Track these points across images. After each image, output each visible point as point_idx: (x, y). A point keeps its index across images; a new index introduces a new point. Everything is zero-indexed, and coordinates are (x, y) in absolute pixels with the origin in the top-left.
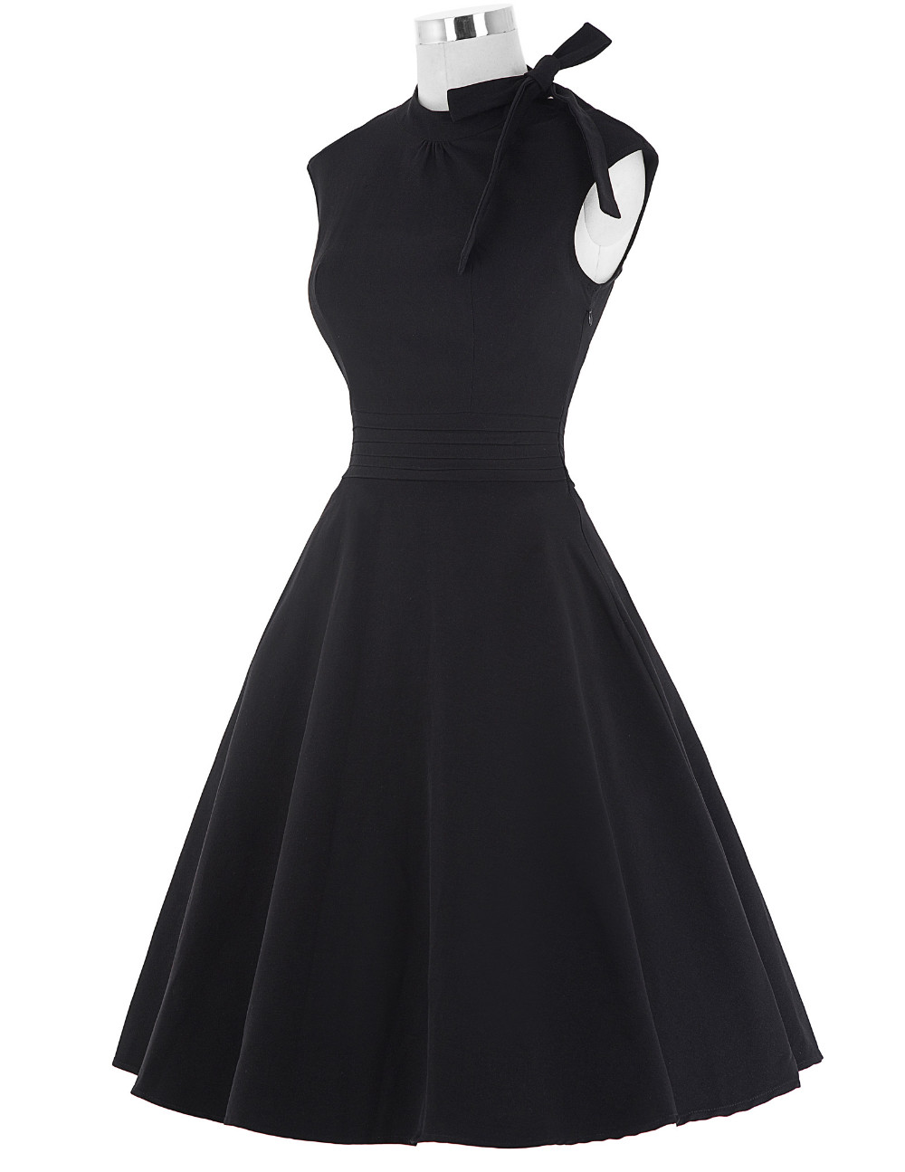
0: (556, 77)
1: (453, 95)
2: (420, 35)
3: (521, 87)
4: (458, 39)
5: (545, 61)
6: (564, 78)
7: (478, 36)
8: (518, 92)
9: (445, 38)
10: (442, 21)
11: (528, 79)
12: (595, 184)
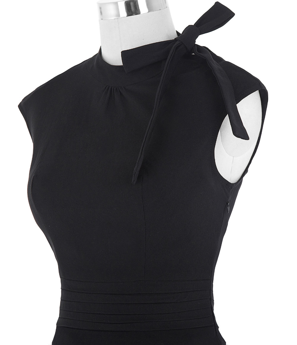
0: (196, 41)
1: (125, 54)
2: (101, 13)
3: (173, 48)
4: (129, 15)
5: (189, 29)
6: (202, 40)
7: (141, 13)
8: (171, 52)
9: (118, 15)
10: (116, 4)
11: (177, 42)
12: (228, 115)
